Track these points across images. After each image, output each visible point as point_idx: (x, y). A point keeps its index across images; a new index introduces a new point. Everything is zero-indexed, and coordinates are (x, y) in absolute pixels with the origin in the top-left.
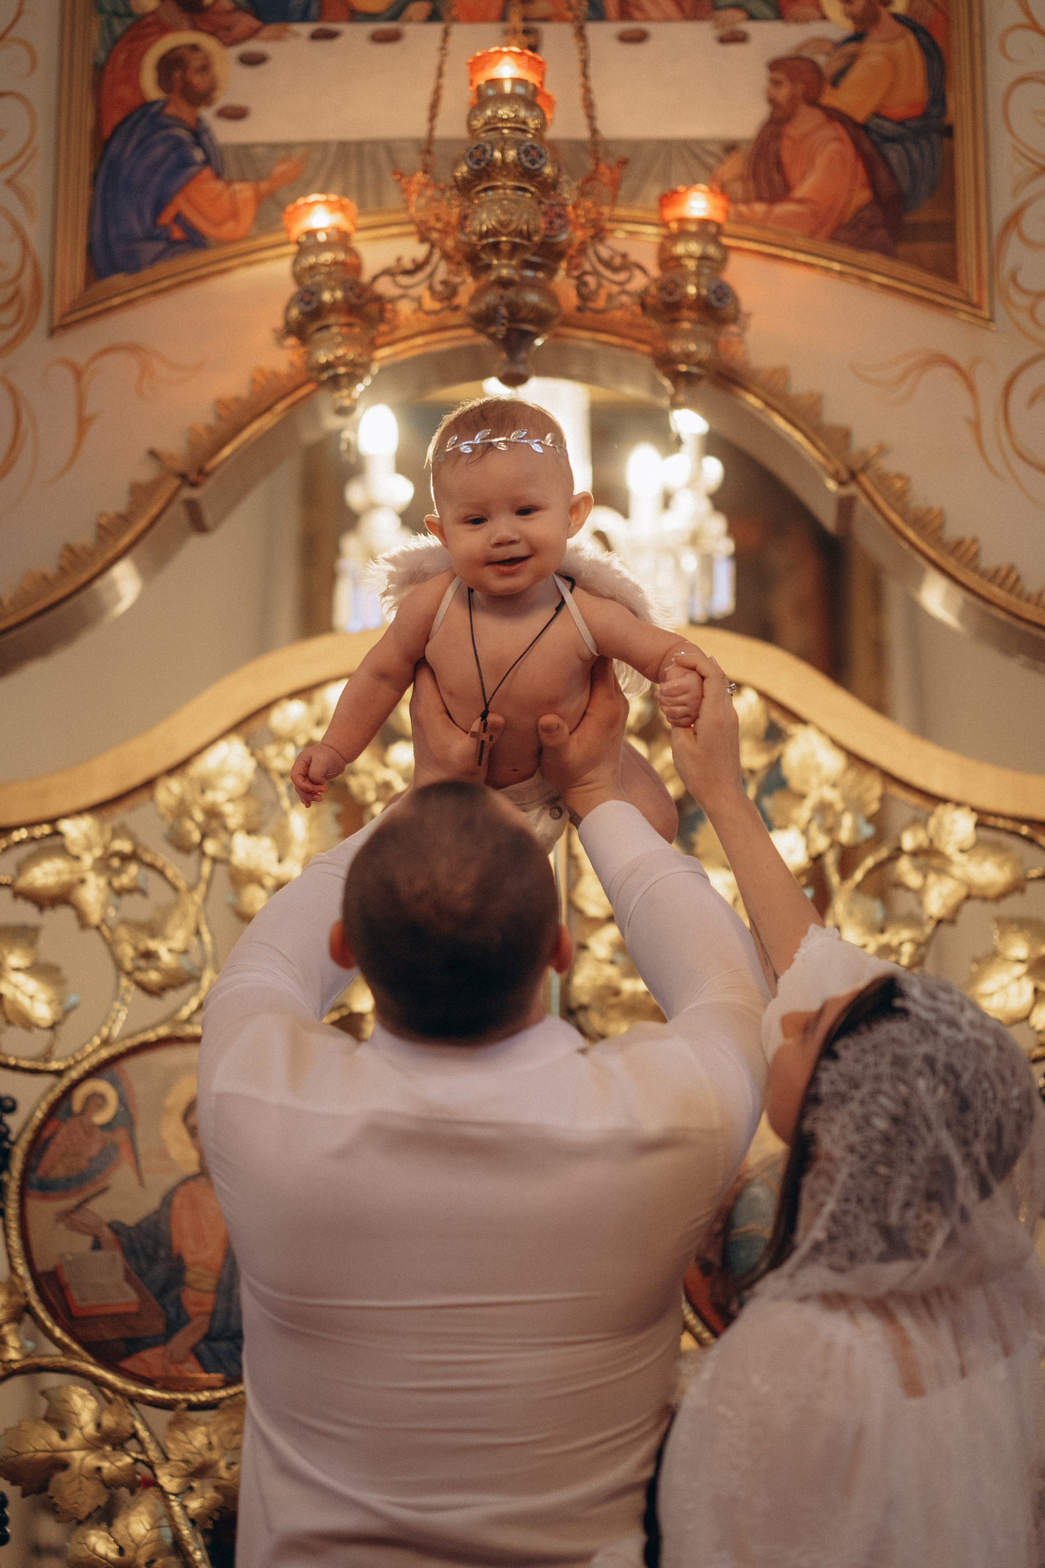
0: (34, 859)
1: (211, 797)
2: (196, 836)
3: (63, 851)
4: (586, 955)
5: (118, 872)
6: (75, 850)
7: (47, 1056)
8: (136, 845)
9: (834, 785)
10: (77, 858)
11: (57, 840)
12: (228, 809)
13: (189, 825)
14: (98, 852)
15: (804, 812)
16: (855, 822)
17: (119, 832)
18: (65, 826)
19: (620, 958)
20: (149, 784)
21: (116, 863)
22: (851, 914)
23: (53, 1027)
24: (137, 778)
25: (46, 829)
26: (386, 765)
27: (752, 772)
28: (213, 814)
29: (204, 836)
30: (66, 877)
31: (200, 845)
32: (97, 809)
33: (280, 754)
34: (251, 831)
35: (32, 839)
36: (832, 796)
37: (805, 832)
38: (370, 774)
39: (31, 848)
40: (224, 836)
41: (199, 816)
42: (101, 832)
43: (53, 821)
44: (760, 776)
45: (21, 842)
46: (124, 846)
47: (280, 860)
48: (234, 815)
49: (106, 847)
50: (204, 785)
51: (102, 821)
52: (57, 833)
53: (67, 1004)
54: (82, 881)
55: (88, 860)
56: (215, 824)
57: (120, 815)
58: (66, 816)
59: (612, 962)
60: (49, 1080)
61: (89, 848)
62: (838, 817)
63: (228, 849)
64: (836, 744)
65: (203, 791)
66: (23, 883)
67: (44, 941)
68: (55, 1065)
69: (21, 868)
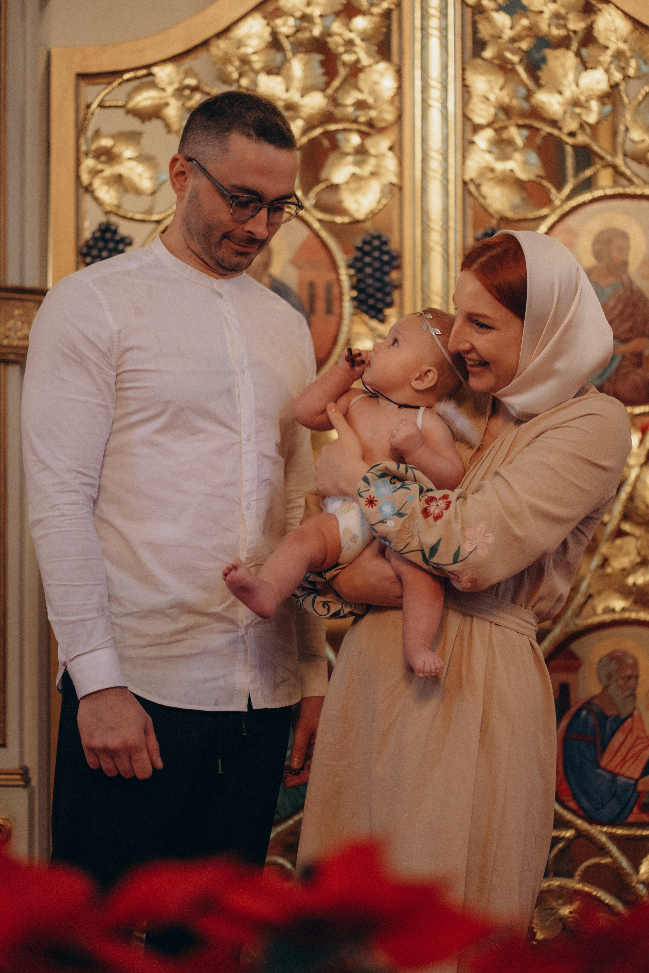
0: (137, 90)
1: (243, 50)
2: (235, 75)
3: (154, 85)
4: (474, 147)
5: (189, 98)
6: (162, 85)
7: (150, 211)
8: (199, 82)
9: (625, 41)
10: (163, 90)
11: (150, 79)
12: (254, 58)
13: (231, 69)
14: (176, 86)
15: (606, 57)
16: (637, 64)
17: (188, 73)
18: (155, 70)
19: (495, 149)
20: (205, 44)
21: (187, 92)
22: (635, 121)
23: (153, 193)
24: (198, 40)
25: (144, 72)
26: (351, 31)
27: (575, 32)
28: (245, 61)
29: (241, 75)
30: (157, 102)
31: (238, 81)
32: (175, 59)
33: (284, 24)
34: (269, 72)
35: (136, 78)
36: (623, 46)
37: (607, 71)
38: (340, 35)
39: (135, 83)
40: (252, 75)
41: (237, 63)
42: (178, 74)
43: (148, 67)
44: (580, 35)
45: (128, 80)
46: (191, 82)
47: (287, 90)
48: (258, 61)
49: (181, 82)
50: (240, 44)
51: (178, 67)
52: (150, 74)
53: (161, 180)
54: (167, 104)
55: (170, 90)
56: (246, 68)
57: (188, 63)
58: (155, 64)
59: (490, 152)
60: (152, 226)
61: (171, 83)
62: (627, 60)
63: (255, 83)
64: (626, 15)
65: (239, 48)
66: (131, 105)
67: (145, 140)
68: (156, 217)
69: (130, 96)
